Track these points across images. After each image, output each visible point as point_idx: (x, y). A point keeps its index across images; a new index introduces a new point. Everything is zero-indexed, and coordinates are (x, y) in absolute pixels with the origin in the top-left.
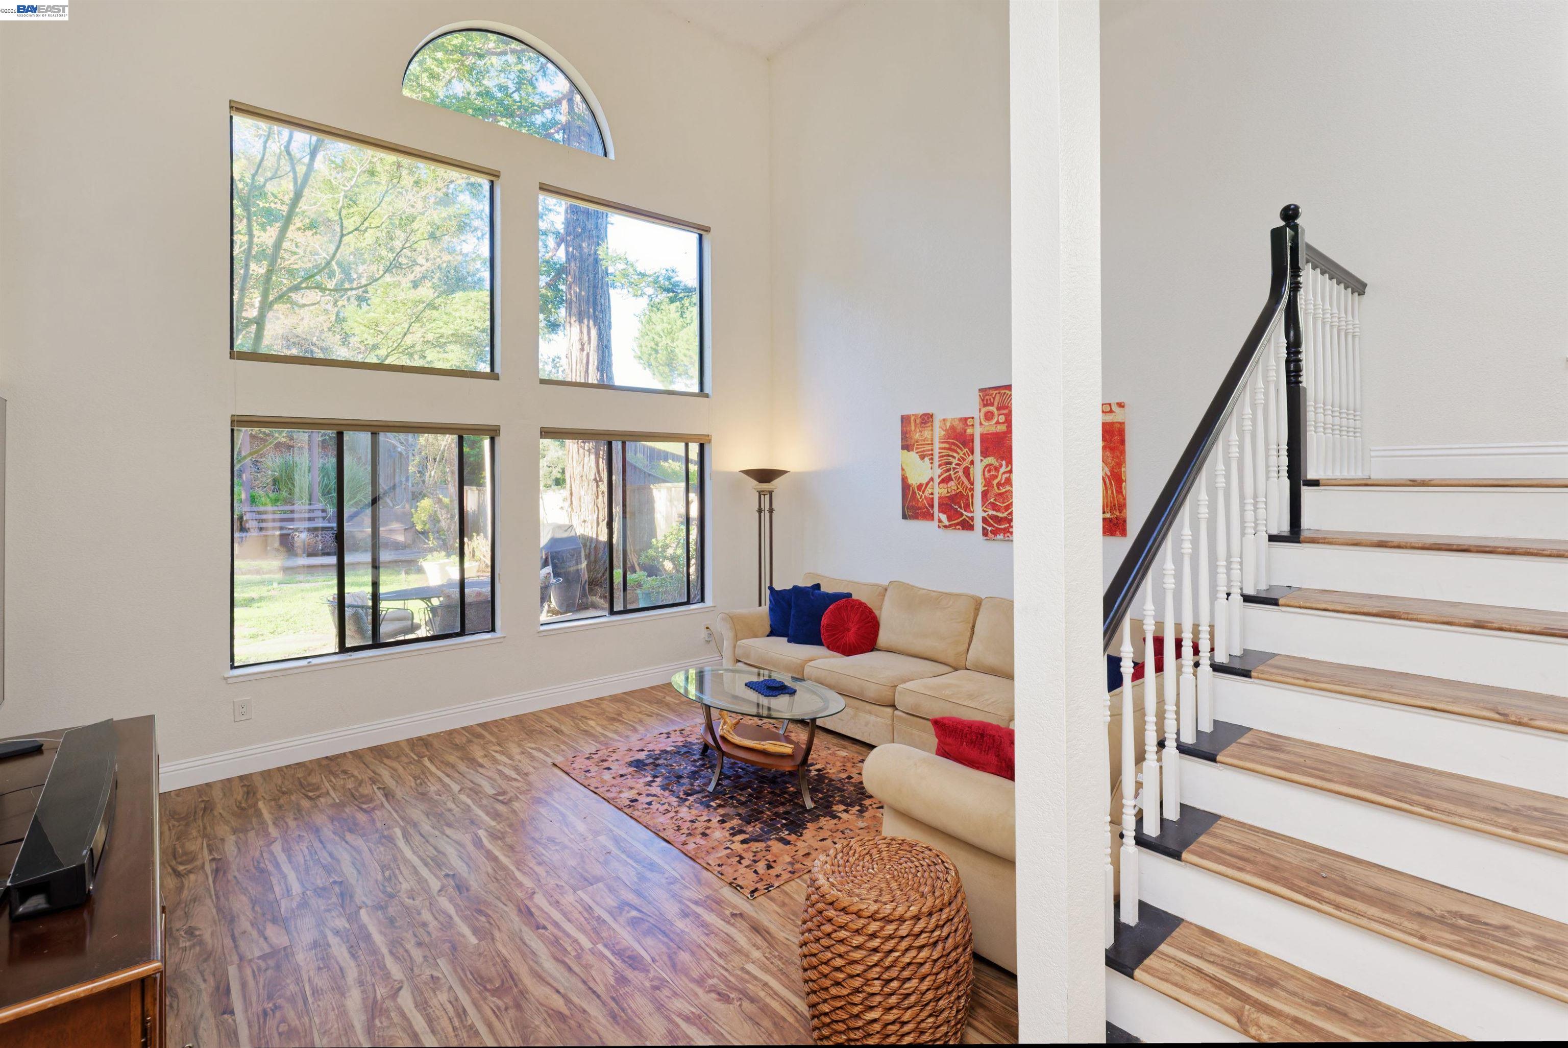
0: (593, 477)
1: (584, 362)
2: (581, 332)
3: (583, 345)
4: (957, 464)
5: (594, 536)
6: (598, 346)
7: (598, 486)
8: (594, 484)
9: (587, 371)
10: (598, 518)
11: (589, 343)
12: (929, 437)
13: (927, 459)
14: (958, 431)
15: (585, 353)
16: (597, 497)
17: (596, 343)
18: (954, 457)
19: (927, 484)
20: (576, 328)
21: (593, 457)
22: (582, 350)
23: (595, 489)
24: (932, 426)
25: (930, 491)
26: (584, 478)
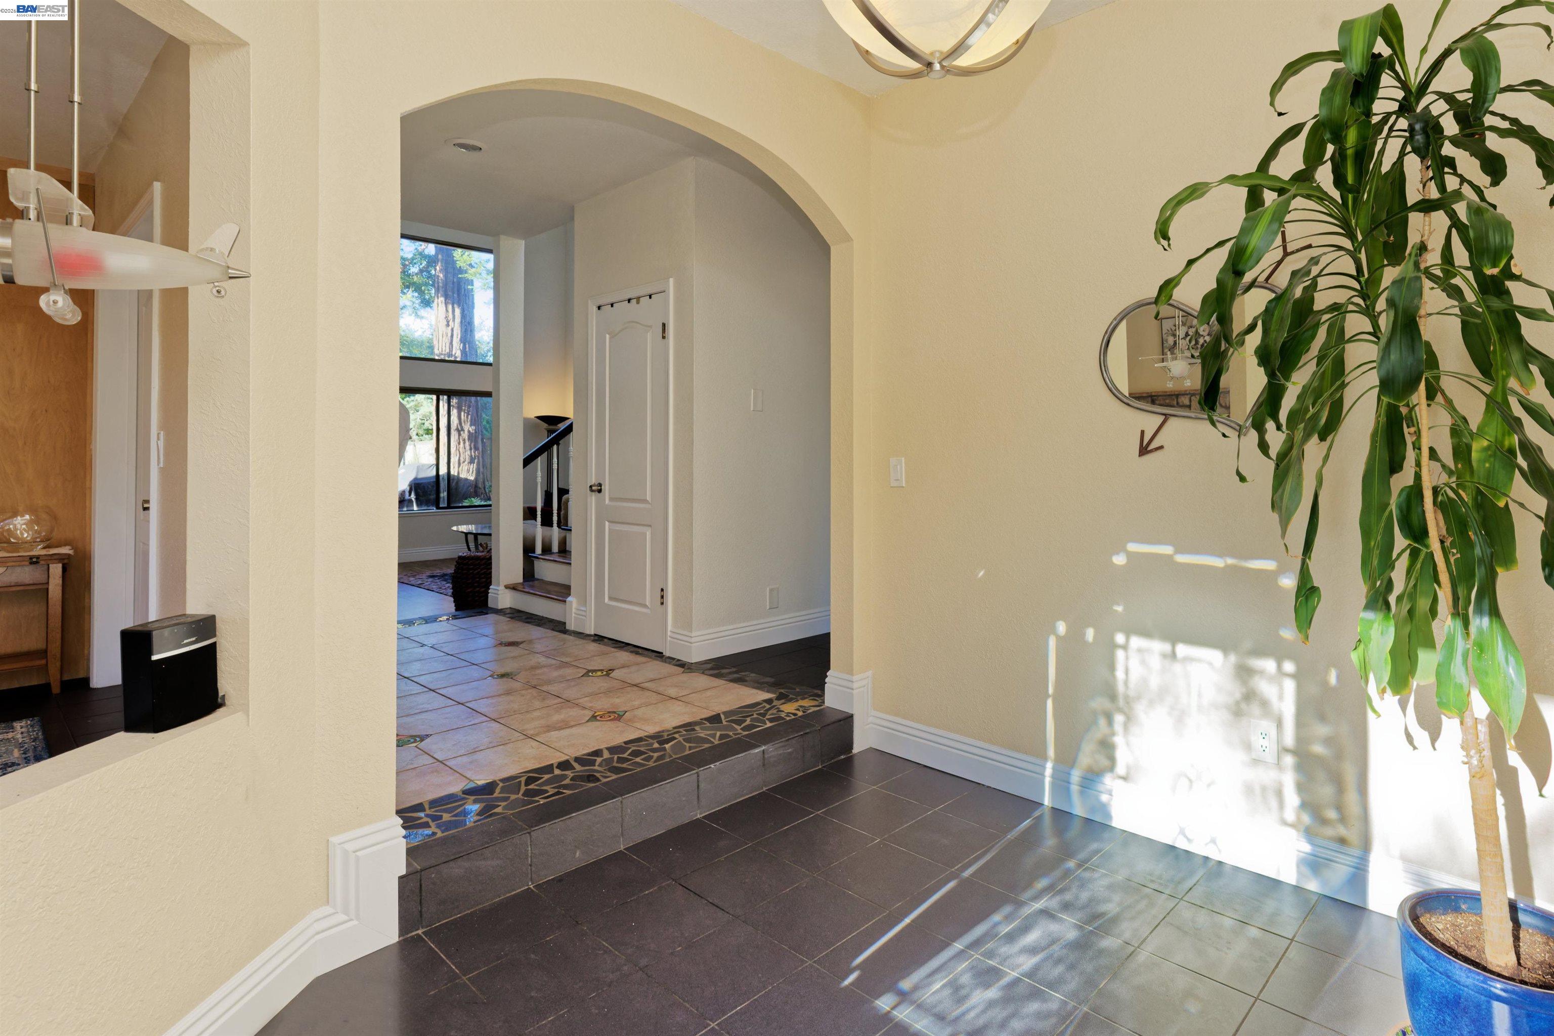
1: (449, 335)
2: (447, 311)
3: (448, 322)
5: (456, 474)
6: (461, 322)
7: (460, 435)
9: (451, 349)
10: (459, 460)
11: (454, 320)
15: (450, 328)
16: (459, 443)
17: (459, 320)
20: (442, 307)
22: (448, 325)
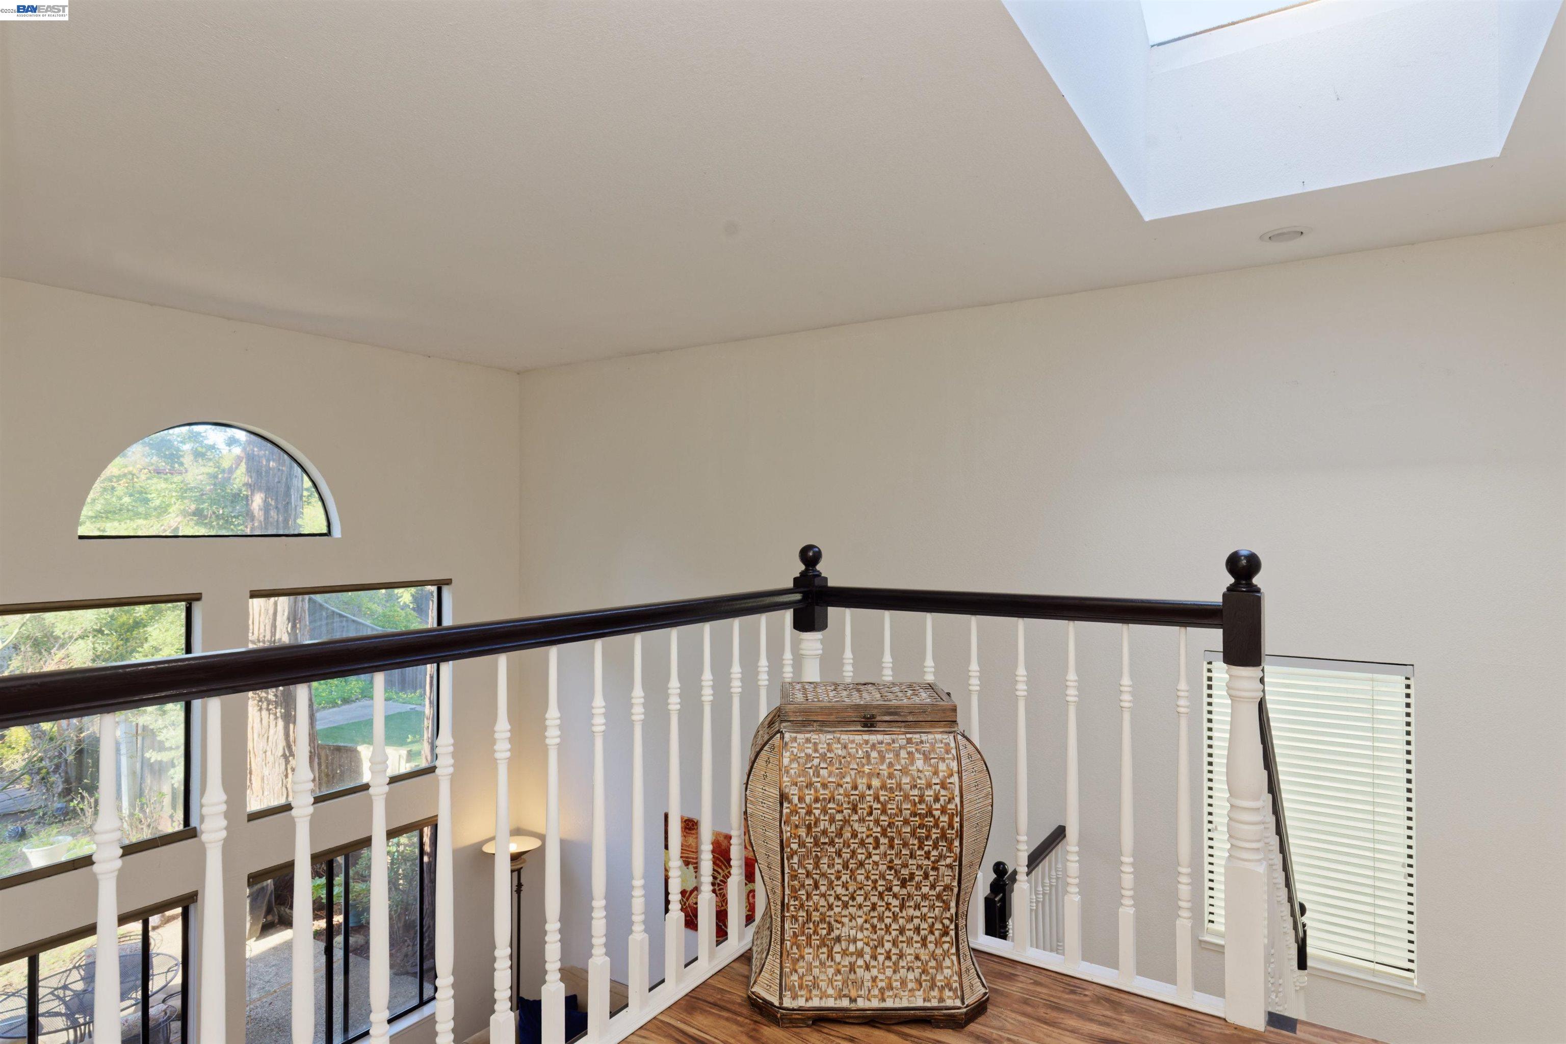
0: (280, 752)
4: (721, 881)
8: (282, 761)
9: (274, 626)
12: (693, 844)
13: (691, 867)
14: (723, 848)
16: (286, 776)
18: (719, 873)
19: (692, 892)
21: (281, 723)
23: (283, 767)
24: (697, 833)
25: (694, 901)
26: (269, 753)
